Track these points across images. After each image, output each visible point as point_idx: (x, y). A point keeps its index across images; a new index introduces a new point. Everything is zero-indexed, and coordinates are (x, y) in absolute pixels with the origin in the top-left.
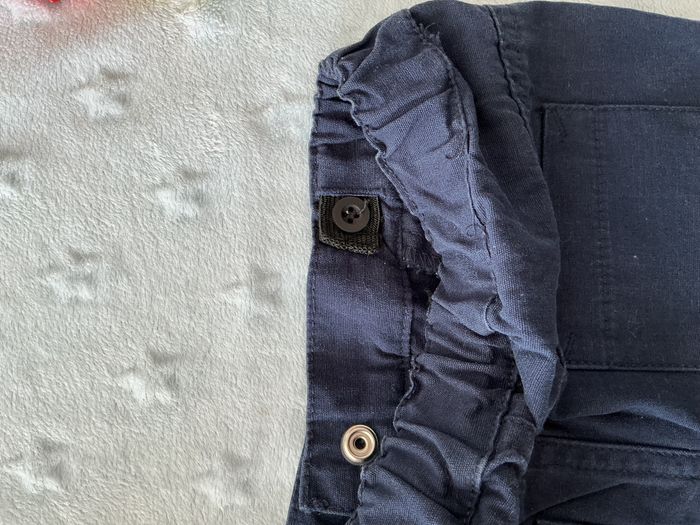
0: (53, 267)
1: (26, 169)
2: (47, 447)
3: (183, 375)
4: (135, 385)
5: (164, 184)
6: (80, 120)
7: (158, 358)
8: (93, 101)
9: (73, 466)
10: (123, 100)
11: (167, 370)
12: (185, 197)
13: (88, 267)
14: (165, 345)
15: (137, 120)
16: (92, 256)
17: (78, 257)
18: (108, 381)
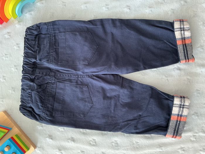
0: (3, 56)
2: (4, 76)
3: (18, 68)
5: (15, 45)
6: (5, 38)
7: (15, 66)
8: (7, 36)
9: (7, 79)
10: (10, 36)
11: (16, 67)
12: (17, 47)
13: (7, 56)
15: (12, 38)
16: (7, 54)
17: (6, 55)
18: (10, 69)
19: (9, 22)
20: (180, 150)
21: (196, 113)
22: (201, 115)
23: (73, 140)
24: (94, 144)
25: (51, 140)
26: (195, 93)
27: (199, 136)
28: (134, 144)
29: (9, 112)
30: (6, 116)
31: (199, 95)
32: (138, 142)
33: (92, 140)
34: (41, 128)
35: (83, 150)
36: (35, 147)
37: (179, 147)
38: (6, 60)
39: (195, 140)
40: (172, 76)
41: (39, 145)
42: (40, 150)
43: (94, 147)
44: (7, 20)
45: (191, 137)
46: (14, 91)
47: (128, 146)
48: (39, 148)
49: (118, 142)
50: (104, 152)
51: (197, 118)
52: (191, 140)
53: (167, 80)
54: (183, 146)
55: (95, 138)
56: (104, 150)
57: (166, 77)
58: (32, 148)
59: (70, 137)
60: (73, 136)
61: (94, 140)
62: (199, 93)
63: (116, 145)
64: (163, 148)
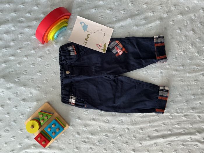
0: (46, 66)
1: (43, 58)
2: (46, 79)
3: (56, 73)
4: (53, 74)
5: (53, 59)
6: (46, 54)
7: (54, 72)
9: (48, 81)
10: (50, 52)
12: (55, 60)
13: (48, 65)
14: (54, 71)
15: (51, 54)
16: (49, 65)
17: (47, 65)
19: (48, 43)
20: (162, 125)
21: (173, 101)
22: (175, 102)
23: (94, 120)
24: (108, 122)
25: (79, 120)
26: (172, 88)
27: (175, 115)
28: (133, 121)
29: (51, 103)
30: (49, 106)
31: (174, 89)
32: (135, 120)
33: (106, 119)
34: (73, 112)
35: (100, 126)
36: (69, 125)
37: (162, 122)
38: (48, 68)
39: (172, 118)
40: (157, 77)
41: (71, 124)
42: (72, 127)
43: (107, 124)
44: (47, 41)
45: (169, 116)
46: (54, 89)
47: (130, 123)
48: (71, 125)
49: (123, 120)
50: (114, 127)
51: (173, 104)
52: (169, 118)
53: (154, 80)
54: (164, 122)
55: (108, 118)
56: (114, 126)
57: (153, 78)
58: (67, 126)
59: (92, 118)
60: (94, 117)
61: (107, 119)
62: (174, 88)
63: (122, 122)
64: (152, 123)
